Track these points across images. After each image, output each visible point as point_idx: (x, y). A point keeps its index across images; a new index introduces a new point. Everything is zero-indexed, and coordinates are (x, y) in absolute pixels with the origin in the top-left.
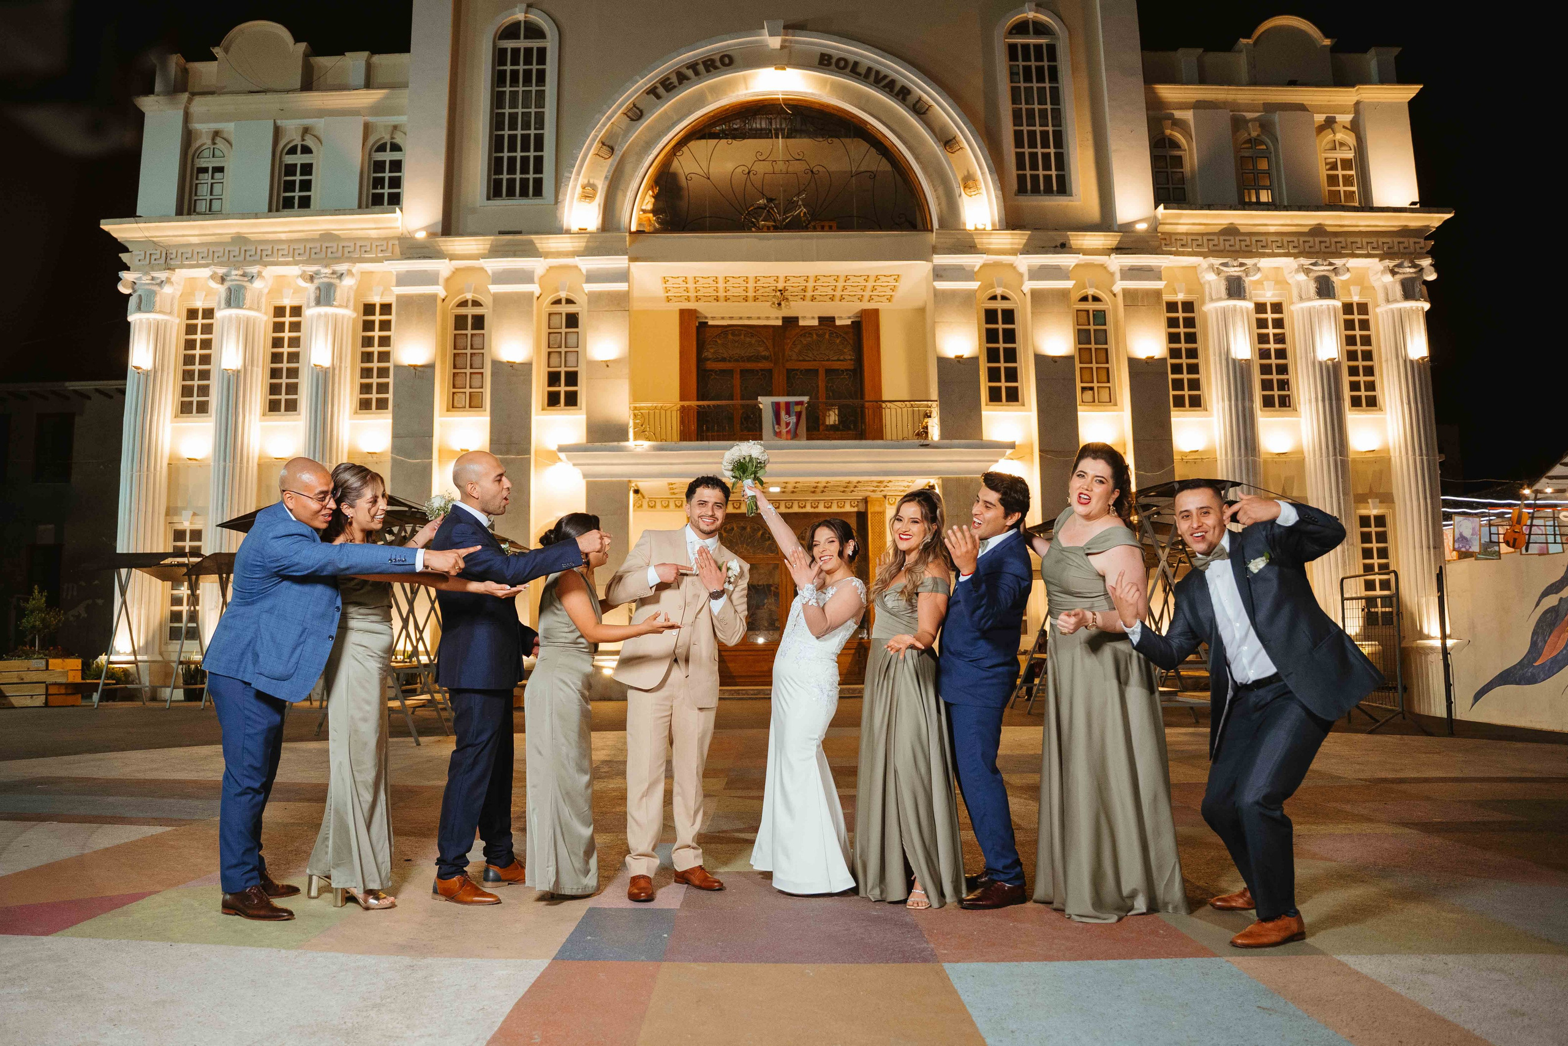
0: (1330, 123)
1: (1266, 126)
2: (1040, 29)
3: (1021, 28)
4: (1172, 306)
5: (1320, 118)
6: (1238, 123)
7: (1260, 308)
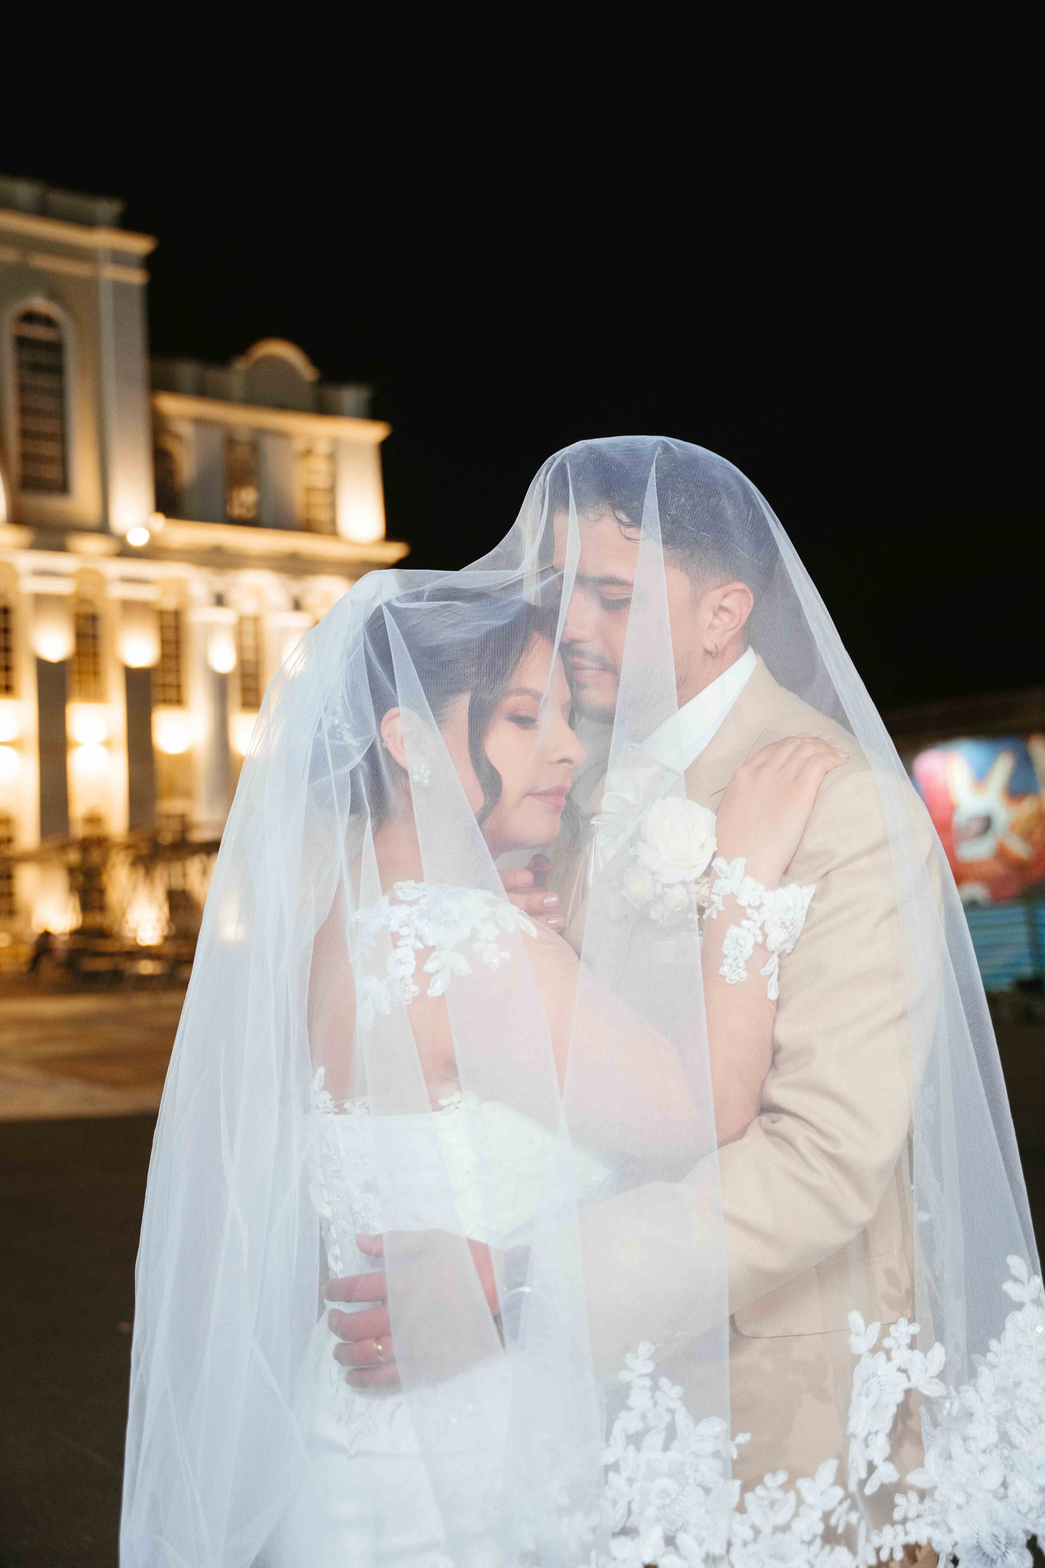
0: (308, 453)
1: (255, 447)
2: (48, 322)
3: (30, 317)
4: (161, 614)
5: (299, 445)
6: (230, 442)
7: (242, 620)
